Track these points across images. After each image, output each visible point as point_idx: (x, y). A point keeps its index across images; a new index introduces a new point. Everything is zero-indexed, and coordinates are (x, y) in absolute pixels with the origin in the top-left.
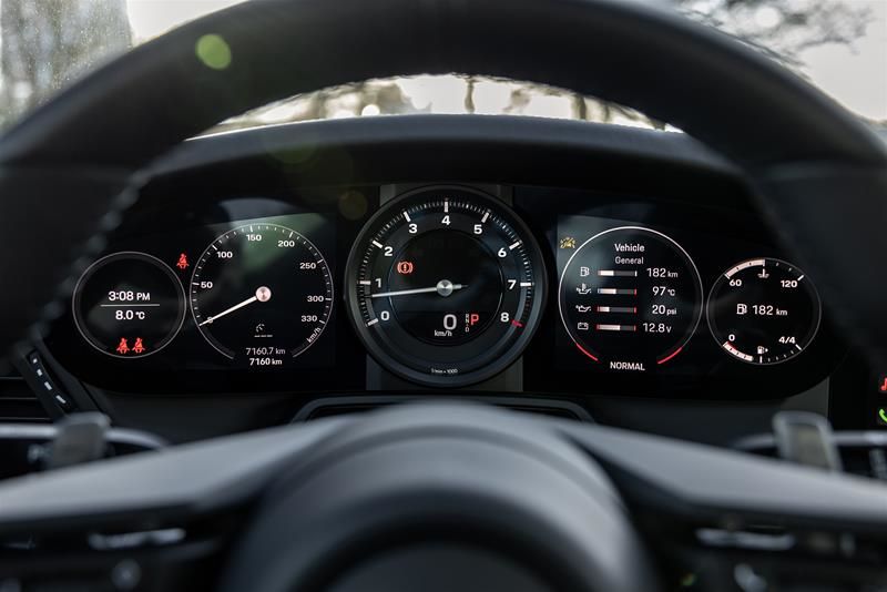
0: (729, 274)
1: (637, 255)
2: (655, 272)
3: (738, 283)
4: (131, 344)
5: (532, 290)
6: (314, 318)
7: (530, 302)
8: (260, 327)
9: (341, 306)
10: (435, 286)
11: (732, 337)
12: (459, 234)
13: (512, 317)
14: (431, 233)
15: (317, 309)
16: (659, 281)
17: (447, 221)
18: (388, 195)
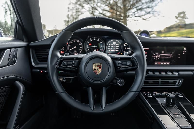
0: (124, 45)
1: (115, 43)
2: (117, 45)
3: (125, 45)
4: (62, 52)
5: (104, 47)
6: (81, 50)
7: (104, 48)
8: (75, 51)
9: (84, 49)
10: (93, 46)
11: (125, 51)
12: (96, 41)
13: (102, 50)
14: (93, 41)
15: (81, 49)
16: (117, 46)
17: (95, 39)
18: (88, 37)
